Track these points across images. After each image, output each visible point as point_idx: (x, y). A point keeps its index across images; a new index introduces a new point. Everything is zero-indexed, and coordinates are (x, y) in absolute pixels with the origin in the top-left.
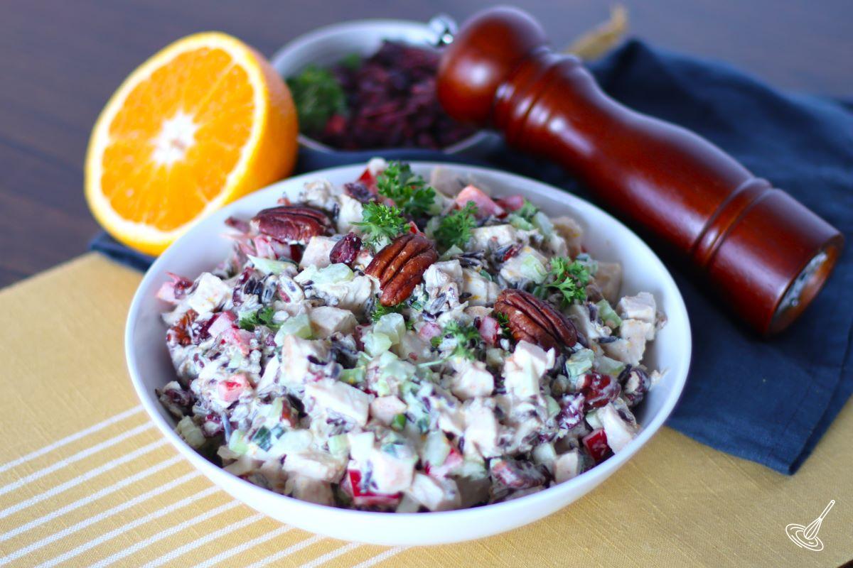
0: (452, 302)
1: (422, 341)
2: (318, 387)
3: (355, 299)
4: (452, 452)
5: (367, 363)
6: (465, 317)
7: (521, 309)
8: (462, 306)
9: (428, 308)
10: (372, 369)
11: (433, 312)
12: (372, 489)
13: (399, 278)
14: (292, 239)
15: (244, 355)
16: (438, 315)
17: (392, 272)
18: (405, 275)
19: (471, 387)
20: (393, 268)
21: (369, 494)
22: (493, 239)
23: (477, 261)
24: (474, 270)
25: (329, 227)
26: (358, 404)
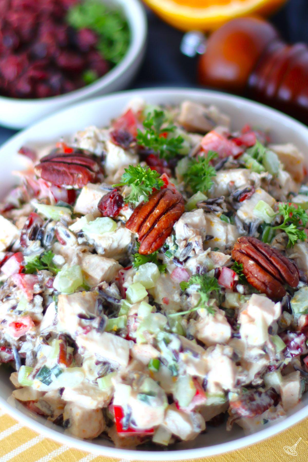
0: (198, 250)
1: (173, 283)
2: (87, 339)
3: (119, 246)
4: (197, 393)
5: (129, 309)
6: (208, 262)
7: (253, 259)
8: (206, 253)
9: (178, 255)
10: (132, 316)
11: (181, 260)
12: (133, 426)
13: (154, 233)
14: (68, 184)
15: (29, 300)
16: (185, 261)
17: (147, 228)
18: (159, 230)
19: (213, 335)
20: (148, 224)
21: (130, 430)
22: (231, 184)
23: (218, 208)
24: (215, 215)
25: (97, 173)
26: (120, 351)
